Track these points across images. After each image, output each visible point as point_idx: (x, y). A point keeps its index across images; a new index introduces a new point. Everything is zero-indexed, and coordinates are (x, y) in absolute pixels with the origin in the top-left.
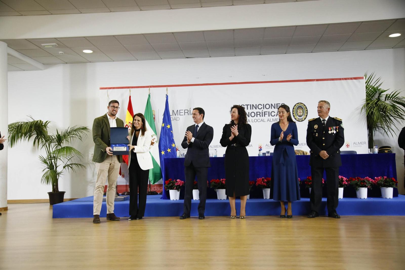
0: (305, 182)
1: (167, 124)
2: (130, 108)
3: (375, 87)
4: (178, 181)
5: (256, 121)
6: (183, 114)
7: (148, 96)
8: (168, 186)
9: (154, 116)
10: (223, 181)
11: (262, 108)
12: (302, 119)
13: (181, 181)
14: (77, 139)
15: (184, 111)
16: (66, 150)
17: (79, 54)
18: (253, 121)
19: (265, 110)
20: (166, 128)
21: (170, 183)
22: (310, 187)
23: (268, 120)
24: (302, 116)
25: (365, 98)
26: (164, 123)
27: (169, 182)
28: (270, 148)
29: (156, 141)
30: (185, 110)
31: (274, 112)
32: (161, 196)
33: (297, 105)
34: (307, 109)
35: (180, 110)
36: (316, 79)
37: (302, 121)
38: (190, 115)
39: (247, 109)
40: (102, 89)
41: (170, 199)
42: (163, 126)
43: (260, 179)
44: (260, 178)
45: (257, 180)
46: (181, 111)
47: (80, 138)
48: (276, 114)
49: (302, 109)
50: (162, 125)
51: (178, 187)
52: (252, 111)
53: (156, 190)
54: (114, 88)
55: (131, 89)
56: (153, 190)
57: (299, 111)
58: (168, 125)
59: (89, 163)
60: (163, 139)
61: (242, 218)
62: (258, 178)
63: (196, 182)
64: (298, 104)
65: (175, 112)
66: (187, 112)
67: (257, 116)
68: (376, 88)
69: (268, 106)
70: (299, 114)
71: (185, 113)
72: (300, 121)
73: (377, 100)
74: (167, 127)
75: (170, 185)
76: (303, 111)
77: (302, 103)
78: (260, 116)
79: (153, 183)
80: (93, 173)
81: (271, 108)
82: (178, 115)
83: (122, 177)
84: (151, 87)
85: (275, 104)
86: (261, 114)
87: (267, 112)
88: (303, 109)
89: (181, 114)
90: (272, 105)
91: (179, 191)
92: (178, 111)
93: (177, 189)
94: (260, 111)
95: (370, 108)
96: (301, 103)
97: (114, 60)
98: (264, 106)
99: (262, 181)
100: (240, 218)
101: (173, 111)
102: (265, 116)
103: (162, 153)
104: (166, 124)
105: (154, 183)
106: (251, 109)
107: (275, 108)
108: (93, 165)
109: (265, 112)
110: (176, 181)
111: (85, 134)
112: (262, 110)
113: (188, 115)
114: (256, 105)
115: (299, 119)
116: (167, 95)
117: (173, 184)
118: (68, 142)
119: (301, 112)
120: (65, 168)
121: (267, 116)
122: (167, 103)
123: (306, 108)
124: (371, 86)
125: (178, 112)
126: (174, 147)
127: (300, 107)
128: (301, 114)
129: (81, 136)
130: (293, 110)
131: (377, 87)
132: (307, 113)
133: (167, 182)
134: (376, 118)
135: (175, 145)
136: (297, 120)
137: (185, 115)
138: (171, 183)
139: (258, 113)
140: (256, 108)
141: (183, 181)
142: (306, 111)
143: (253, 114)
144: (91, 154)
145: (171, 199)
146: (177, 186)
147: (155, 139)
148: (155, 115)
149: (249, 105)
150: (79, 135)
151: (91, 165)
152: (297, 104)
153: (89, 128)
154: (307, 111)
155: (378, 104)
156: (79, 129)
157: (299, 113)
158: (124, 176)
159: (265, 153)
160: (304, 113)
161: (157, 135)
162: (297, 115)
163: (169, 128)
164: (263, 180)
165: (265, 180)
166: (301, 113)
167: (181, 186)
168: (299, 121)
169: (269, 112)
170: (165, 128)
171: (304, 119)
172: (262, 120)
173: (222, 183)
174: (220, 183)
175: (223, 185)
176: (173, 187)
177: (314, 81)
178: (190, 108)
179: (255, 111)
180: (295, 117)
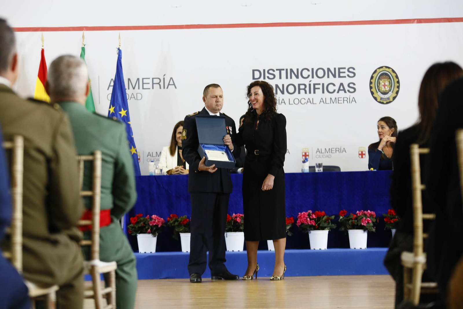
0: (385, 220)
1: (119, 107)
4: (154, 218)
5: (296, 101)
6: (150, 86)
7: (80, 51)
8: (135, 228)
10: (236, 217)
11: (309, 76)
12: (388, 98)
13: (159, 218)
15: (151, 80)
18: (292, 102)
19: (316, 80)
20: (118, 115)
21: (138, 223)
22: (393, 228)
23: (322, 101)
24: (388, 93)
26: (113, 106)
27: (138, 219)
28: (324, 156)
30: (153, 79)
31: (334, 85)
33: (378, 71)
34: (397, 80)
35: (143, 79)
36: (417, 19)
37: (387, 103)
38: (164, 88)
39: (280, 78)
41: (138, 251)
42: (112, 113)
43: (304, 214)
44: (304, 212)
45: (299, 216)
46: (145, 81)
48: (337, 88)
49: (389, 80)
50: (110, 110)
51: (154, 229)
52: (289, 81)
57: (382, 82)
58: (122, 110)
62: (301, 213)
63: (188, 220)
64: (381, 70)
65: (134, 82)
66: (158, 83)
67: (299, 93)
69: (320, 73)
70: (383, 89)
71: (153, 84)
72: (385, 102)
74: (121, 115)
75: (140, 225)
76: (390, 83)
77: (389, 68)
78: (306, 93)
81: (328, 77)
82: (139, 88)
85: (335, 69)
86: (307, 89)
87: (319, 84)
88: (390, 78)
89: (145, 86)
90: (329, 70)
91: (155, 236)
92: (138, 79)
93: (153, 233)
94: (306, 82)
96: (386, 67)
98: (314, 73)
99: (307, 218)
101: (129, 79)
102: (314, 92)
104: (117, 108)
106: (287, 78)
107: (334, 76)
109: (314, 85)
110: (151, 219)
112: (310, 81)
113: (160, 88)
114: (298, 70)
115: (383, 98)
116: (119, 49)
117: (144, 223)
119: (386, 85)
121: (319, 92)
122: (119, 64)
123: (397, 77)
125: (140, 83)
126: (134, 153)
127: (384, 75)
128: (387, 89)
130: (372, 81)
132: (398, 87)
133: (135, 220)
135: (136, 151)
136: (379, 100)
137: (153, 88)
138: (141, 221)
139: (302, 87)
140: (297, 77)
141: (162, 219)
142: (396, 83)
143: (291, 89)
145: (140, 252)
146: (153, 226)
149: (283, 70)
152: (379, 68)
154: (398, 82)
157: (383, 87)
159: (314, 167)
160: (391, 86)
162: (379, 91)
163: (124, 116)
164: (309, 215)
165: (314, 215)
166: (386, 87)
167: (159, 226)
168: (383, 103)
169: (323, 84)
170: (115, 115)
171: (391, 100)
172: (309, 101)
173: (236, 222)
174: (233, 222)
175: (237, 224)
176: (145, 229)
177: (413, 23)
178: (165, 75)
179: (295, 81)
180: (374, 95)
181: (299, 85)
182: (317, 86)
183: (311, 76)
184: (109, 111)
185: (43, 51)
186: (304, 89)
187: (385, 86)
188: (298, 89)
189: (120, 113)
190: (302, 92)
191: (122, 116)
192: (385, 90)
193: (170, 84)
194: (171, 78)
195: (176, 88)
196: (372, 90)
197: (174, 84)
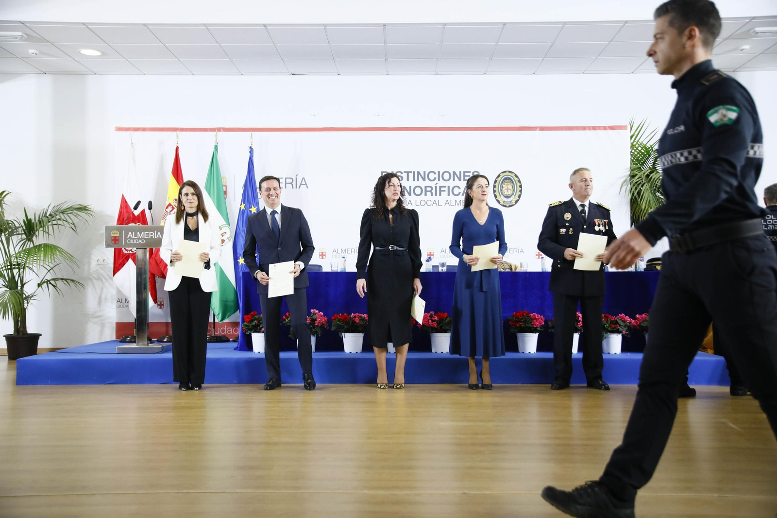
0: (510, 323)
1: (250, 203)
2: (177, 171)
3: (648, 145)
5: (423, 203)
7: (213, 149)
8: (249, 326)
9: (224, 188)
10: (355, 317)
11: (435, 178)
12: (511, 202)
14: (67, 228)
15: (284, 179)
16: (44, 250)
17: (71, 57)
18: (418, 203)
19: (442, 183)
20: (249, 211)
21: (253, 321)
22: (519, 332)
23: (447, 203)
24: (511, 196)
25: (629, 165)
26: (244, 203)
27: (252, 317)
29: (228, 238)
30: (286, 178)
31: (459, 188)
32: (235, 345)
33: (502, 175)
34: (520, 184)
36: (540, 127)
37: (510, 206)
38: (296, 188)
39: (408, 180)
40: (120, 129)
41: (253, 351)
42: (243, 209)
43: (426, 315)
47: (73, 227)
48: (462, 191)
49: (512, 184)
50: (241, 206)
52: (416, 183)
53: (225, 332)
54: (144, 130)
55: (179, 133)
56: (219, 333)
57: (505, 187)
58: (253, 207)
59: (91, 277)
60: (242, 233)
61: (398, 388)
64: (505, 174)
66: (291, 183)
67: (426, 195)
68: (649, 148)
69: (446, 176)
70: (506, 193)
71: (286, 183)
72: (508, 205)
73: (651, 169)
74: (251, 211)
75: (254, 324)
76: (513, 187)
77: (512, 173)
78: (432, 195)
79: (220, 319)
80: (100, 298)
81: (454, 180)
83: (159, 307)
84: (219, 130)
85: (460, 172)
86: (434, 191)
87: (445, 187)
88: (513, 182)
90: (454, 173)
94: (433, 184)
95: (636, 185)
96: (510, 172)
97: (145, 73)
98: (441, 176)
100: (395, 387)
102: (440, 195)
103: (239, 261)
104: (248, 204)
105: (223, 319)
106: (414, 180)
107: (460, 179)
108: (100, 282)
109: (440, 187)
111: (84, 221)
112: (437, 184)
113: (293, 188)
114: (425, 172)
115: (506, 202)
116: (251, 148)
118: (47, 234)
119: (509, 189)
120: (40, 287)
121: (444, 194)
122: (250, 161)
123: (519, 181)
124: (641, 144)
127: (507, 180)
128: (510, 192)
129: (75, 223)
130: (495, 184)
131: (651, 146)
132: (521, 191)
133: (249, 318)
134: (646, 203)
136: (502, 203)
137: (286, 188)
138: (255, 319)
140: (424, 179)
142: (518, 187)
143: (418, 191)
144: (97, 260)
147: (226, 233)
148: (226, 186)
149: (411, 172)
150: (70, 221)
151: (95, 281)
152: (503, 173)
153: (93, 210)
154: (521, 186)
155: (651, 177)
156: (71, 208)
157: (506, 191)
158: (163, 305)
160: (514, 190)
161: (229, 225)
162: (503, 195)
164: (431, 316)
165: (436, 317)
166: (509, 191)
168: (505, 206)
169: (449, 187)
170: (246, 212)
171: (514, 203)
172: (435, 203)
173: (354, 322)
174: (351, 322)
175: (356, 324)
176: (259, 328)
177: (535, 130)
178: (297, 175)
179: (422, 184)
180: (497, 198)
181: (426, 187)
182: (442, 189)
183: (437, 179)
184: (240, 208)
185: (177, 149)
186: (431, 191)
187: (507, 189)
188: (425, 191)
189: (250, 209)
190: (429, 194)
191: (252, 213)
192: (507, 194)
193: (302, 183)
194: (303, 178)
195: (307, 188)
196: (495, 193)
197: (306, 184)
